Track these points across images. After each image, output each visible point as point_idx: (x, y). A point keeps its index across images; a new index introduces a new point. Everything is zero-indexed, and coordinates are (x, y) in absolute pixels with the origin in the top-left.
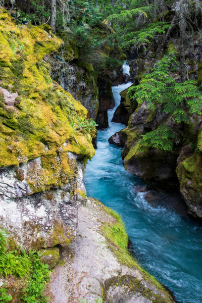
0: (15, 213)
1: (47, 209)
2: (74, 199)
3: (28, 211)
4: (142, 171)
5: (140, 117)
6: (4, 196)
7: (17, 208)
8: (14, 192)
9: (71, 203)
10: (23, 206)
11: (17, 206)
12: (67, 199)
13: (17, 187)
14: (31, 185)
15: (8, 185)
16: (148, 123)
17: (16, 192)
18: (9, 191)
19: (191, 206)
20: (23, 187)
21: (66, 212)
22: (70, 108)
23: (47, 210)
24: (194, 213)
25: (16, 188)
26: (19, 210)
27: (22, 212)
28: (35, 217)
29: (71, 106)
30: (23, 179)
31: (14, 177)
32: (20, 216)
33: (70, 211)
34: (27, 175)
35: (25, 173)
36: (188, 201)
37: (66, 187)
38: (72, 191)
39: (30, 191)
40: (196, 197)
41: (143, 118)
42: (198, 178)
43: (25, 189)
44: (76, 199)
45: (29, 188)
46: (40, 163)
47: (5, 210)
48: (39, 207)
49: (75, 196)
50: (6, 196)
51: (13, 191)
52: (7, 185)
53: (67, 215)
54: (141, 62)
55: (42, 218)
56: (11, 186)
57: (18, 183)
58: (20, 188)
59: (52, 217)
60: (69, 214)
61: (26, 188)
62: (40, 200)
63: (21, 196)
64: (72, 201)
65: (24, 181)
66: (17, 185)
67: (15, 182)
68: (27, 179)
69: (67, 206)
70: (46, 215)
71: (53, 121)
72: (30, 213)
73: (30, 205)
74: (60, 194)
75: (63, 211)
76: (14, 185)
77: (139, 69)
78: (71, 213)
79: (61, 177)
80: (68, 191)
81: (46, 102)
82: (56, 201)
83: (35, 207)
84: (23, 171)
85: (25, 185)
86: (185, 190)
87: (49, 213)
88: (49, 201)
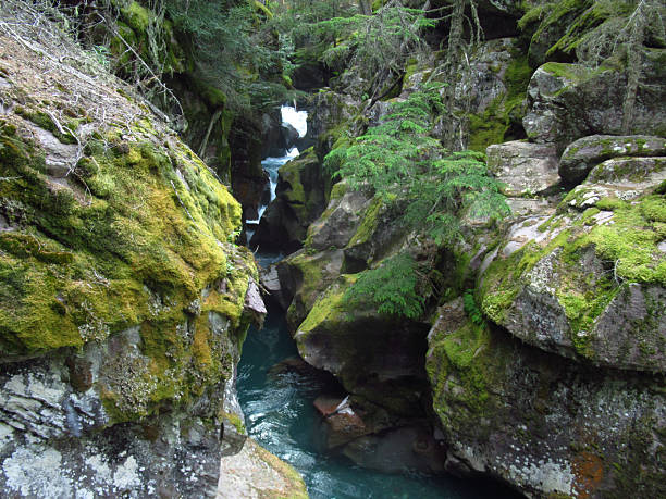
0: (54, 481)
1: (141, 465)
2: (215, 437)
3: (91, 473)
4: (340, 361)
5: (334, 229)
6: (27, 435)
7: (62, 467)
8: (60, 424)
9: (204, 448)
10: (80, 459)
11: (63, 461)
12: (195, 437)
13: (70, 408)
14: (110, 402)
15: (42, 402)
16: (356, 246)
17: (65, 422)
18: (44, 420)
19: (459, 444)
20: (88, 409)
21: (193, 471)
22: (208, 198)
23: (143, 469)
24: (465, 461)
25: (65, 412)
26: (68, 471)
27: (76, 478)
28: (111, 490)
29: (209, 193)
30: (88, 387)
31: (64, 380)
32: (69, 488)
33: (202, 467)
34: (101, 375)
35: (94, 370)
36: (452, 433)
37: (198, 404)
38: (211, 414)
39: (106, 419)
40: (472, 426)
41: (340, 233)
42: (479, 382)
43: (93, 415)
44: (218, 436)
45: (102, 410)
46: (138, 340)
47: (26, 474)
48: (122, 461)
49: (216, 428)
50: (35, 434)
51: (58, 420)
52: (40, 405)
53: (193, 478)
54: (336, 100)
55: (128, 492)
56: (50, 407)
57: (74, 397)
58: (78, 411)
59: (154, 486)
60: (199, 476)
61: (95, 410)
62: (125, 441)
63: (78, 434)
64: (208, 442)
65: (91, 392)
66: (72, 402)
67: (66, 395)
68: (98, 388)
69: (194, 456)
70: (139, 482)
71: (176, 230)
72: (97, 479)
73: (98, 456)
74: (177, 424)
75: (183, 470)
76: (61, 402)
77: (331, 116)
78: (203, 473)
79: (190, 381)
80: (202, 415)
81: (158, 176)
82: (166, 443)
83: (110, 462)
84: (91, 363)
85: (93, 403)
86: (447, 409)
87: (146, 476)
88: (148, 444)
